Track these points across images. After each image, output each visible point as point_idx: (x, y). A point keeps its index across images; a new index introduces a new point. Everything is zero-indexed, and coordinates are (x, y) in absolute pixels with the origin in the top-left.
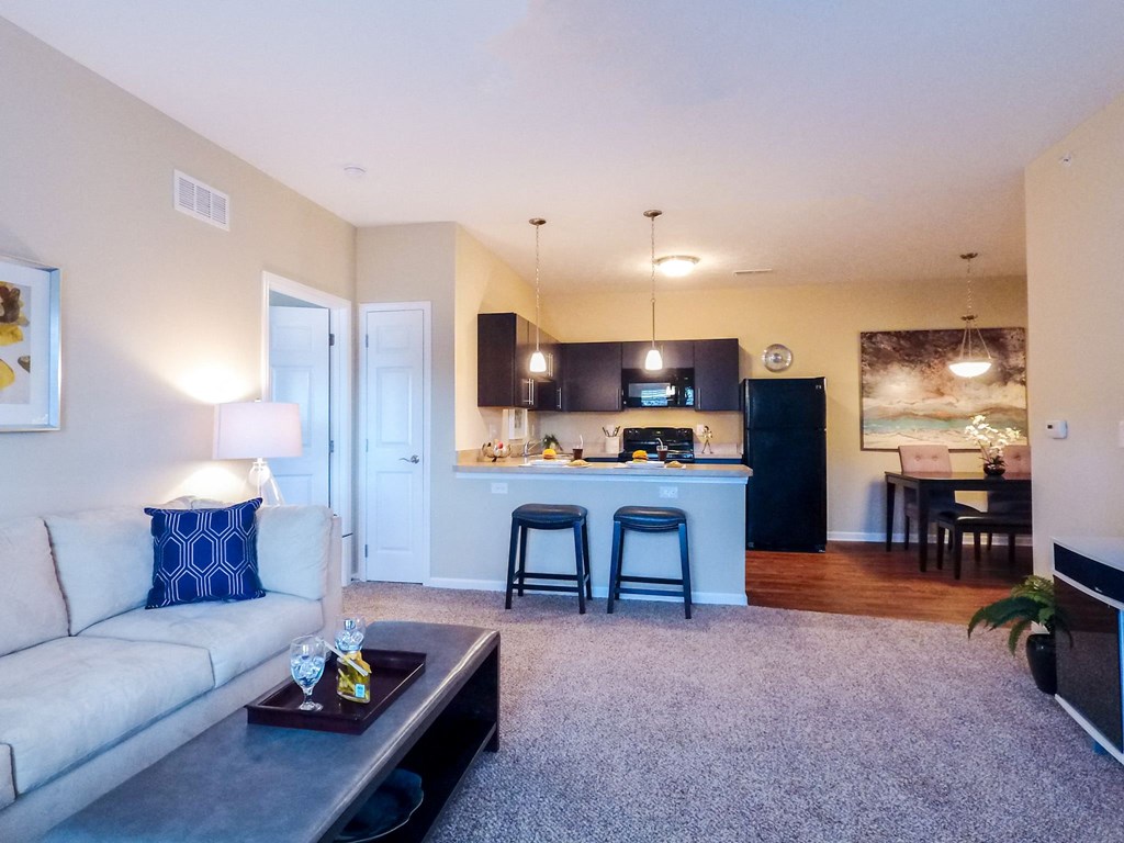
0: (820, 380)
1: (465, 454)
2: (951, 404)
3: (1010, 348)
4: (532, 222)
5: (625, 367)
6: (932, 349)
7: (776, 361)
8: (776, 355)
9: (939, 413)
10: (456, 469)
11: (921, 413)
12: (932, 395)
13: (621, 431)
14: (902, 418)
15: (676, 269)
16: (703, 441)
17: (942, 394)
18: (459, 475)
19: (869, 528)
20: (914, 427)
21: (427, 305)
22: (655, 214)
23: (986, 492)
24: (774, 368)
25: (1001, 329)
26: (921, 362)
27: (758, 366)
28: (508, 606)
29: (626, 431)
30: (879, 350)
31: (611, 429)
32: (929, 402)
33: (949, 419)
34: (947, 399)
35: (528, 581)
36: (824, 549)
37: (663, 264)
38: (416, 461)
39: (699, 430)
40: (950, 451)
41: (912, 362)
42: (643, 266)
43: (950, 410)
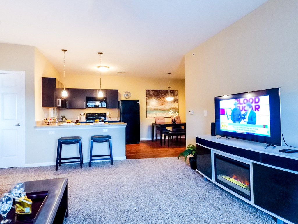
0: (138, 101)
1: (37, 122)
2: (164, 107)
3: (175, 95)
4: (63, 50)
5: (87, 96)
6: (161, 94)
7: (127, 96)
8: (127, 94)
9: (162, 109)
10: (35, 127)
11: (159, 109)
12: (161, 105)
13: (86, 114)
14: (155, 110)
15: (103, 70)
16: (109, 117)
17: (163, 105)
18: (36, 129)
19: (148, 137)
20: (157, 112)
21: (23, 73)
22: (101, 53)
23: (171, 127)
24: (126, 97)
25: (174, 90)
26: (159, 97)
27: (122, 97)
28: (57, 170)
29: (87, 114)
30: (150, 94)
31: (82, 114)
32: (160, 106)
33: (164, 110)
34: (164, 106)
35: (62, 161)
36: (139, 143)
37: (100, 68)
38: (19, 126)
39: (107, 114)
40: (165, 118)
41: (157, 97)
42: (94, 68)
43: (164, 108)
